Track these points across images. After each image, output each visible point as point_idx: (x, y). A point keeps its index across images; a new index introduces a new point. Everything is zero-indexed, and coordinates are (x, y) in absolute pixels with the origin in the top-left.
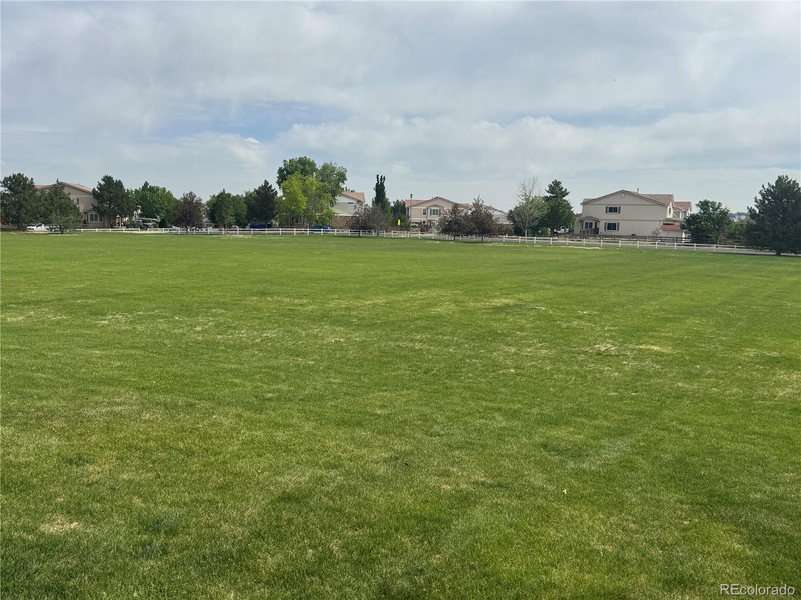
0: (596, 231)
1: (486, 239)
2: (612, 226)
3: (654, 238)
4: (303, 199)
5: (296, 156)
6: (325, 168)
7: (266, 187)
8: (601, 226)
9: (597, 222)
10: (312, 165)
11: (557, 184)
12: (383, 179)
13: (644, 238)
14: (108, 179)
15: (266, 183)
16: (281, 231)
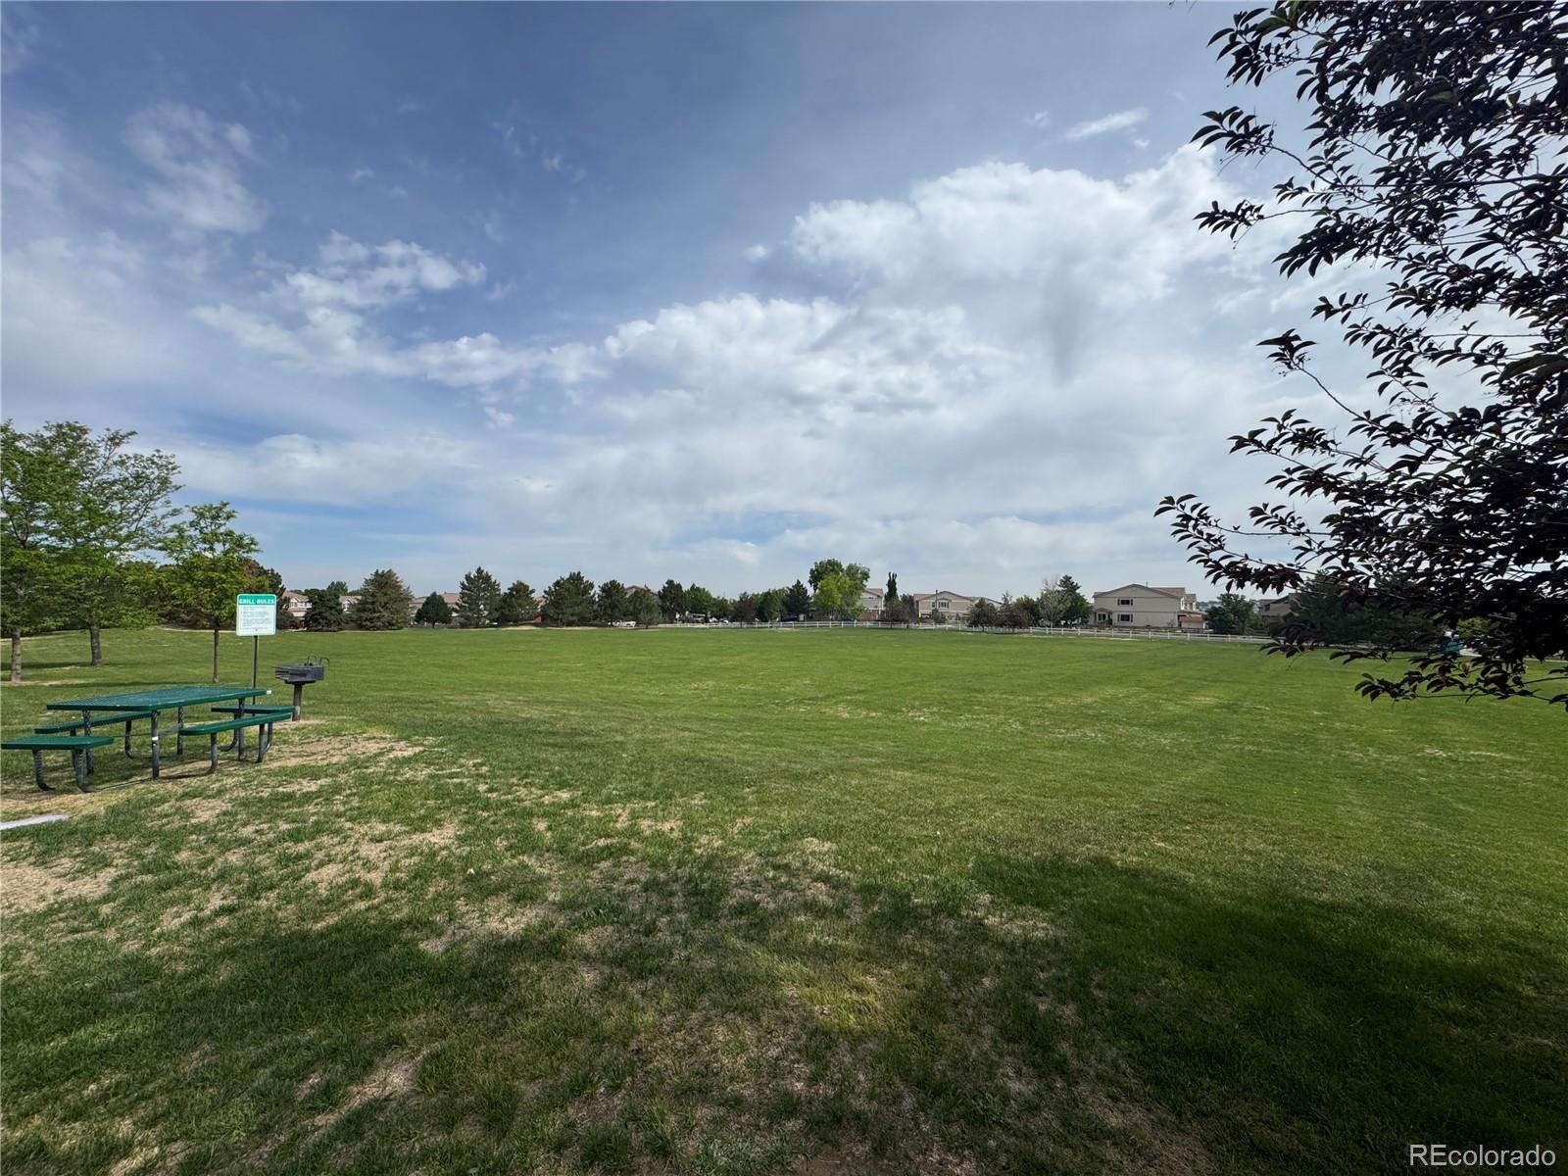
0: (1110, 622)
1: (1016, 630)
2: (1125, 618)
3: (1170, 628)
4: (838, 596)
5: (825, 559)
6: (850, 567)
7: (798, 585)
8: (1115, 618)
9: (1110, 613)
10: (839, 565)
11: (1067, 579)
12: (895, 576)
13: (1157, 629)
14: (670, 583)
15: (799, 582)
16: (806, 624)
